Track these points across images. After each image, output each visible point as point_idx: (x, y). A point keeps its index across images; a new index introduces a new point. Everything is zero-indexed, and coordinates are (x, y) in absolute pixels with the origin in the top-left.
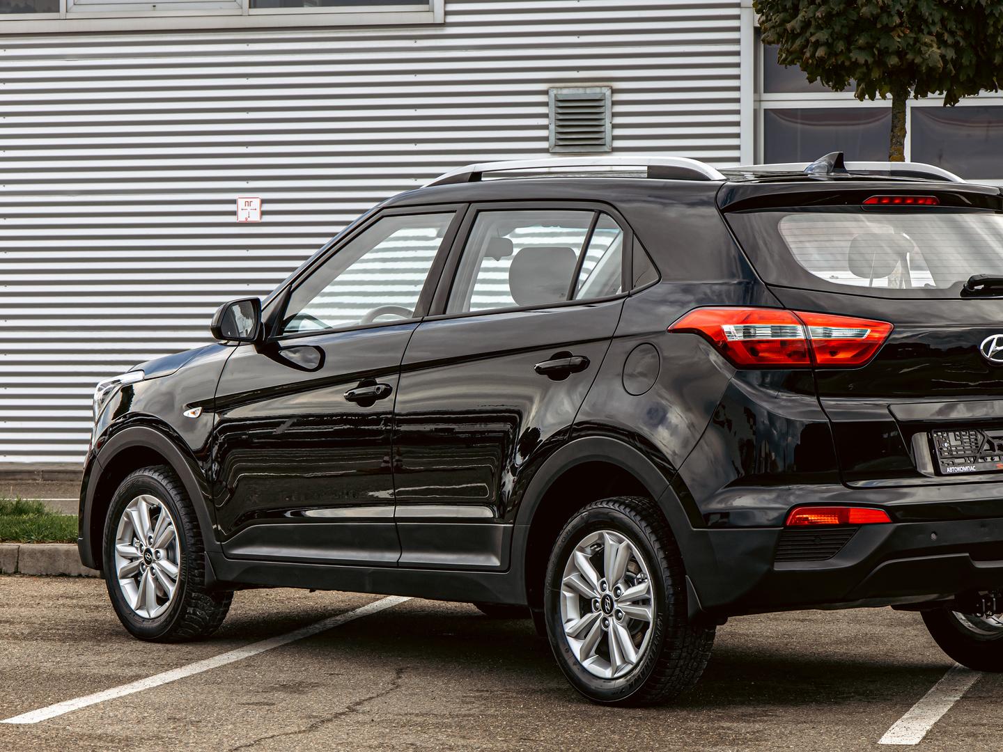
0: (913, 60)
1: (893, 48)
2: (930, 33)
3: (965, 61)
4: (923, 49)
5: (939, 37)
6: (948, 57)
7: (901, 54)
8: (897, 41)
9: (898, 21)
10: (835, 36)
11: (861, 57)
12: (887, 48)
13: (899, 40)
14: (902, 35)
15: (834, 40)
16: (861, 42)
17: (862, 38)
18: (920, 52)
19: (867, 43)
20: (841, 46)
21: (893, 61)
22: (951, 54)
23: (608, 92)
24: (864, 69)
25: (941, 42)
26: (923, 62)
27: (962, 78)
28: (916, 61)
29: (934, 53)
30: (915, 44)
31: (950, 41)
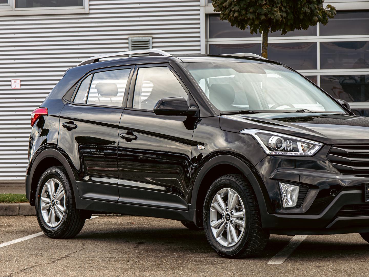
0: (271, 17)
1: (263, 12)
2: (277, 7)
3: (289, 17)
4: (274, 13)
5: (280, 8)
6: (284, 16)
7: (266, 15)
8: (264, 10)
9: (265, 2)
10: (241, 8)
11: (251, 16)
12: (261, 12)
13: (265, 10)
14: (266, 8)
15: (241, 10)
16: (251, 10)
17: (252, 9)
18: (273, 14)
19: (253, 11)
20: (243, 12)
21: (263, 17)
22: (284, 15)
23: (151, 39)
24: (252, 21)
25: (281, 11)
26: (274, 18)
27: (289, 24)
28: (272, 18)
29: (279, 15)
30: (271, 11)
31: (284, 10)
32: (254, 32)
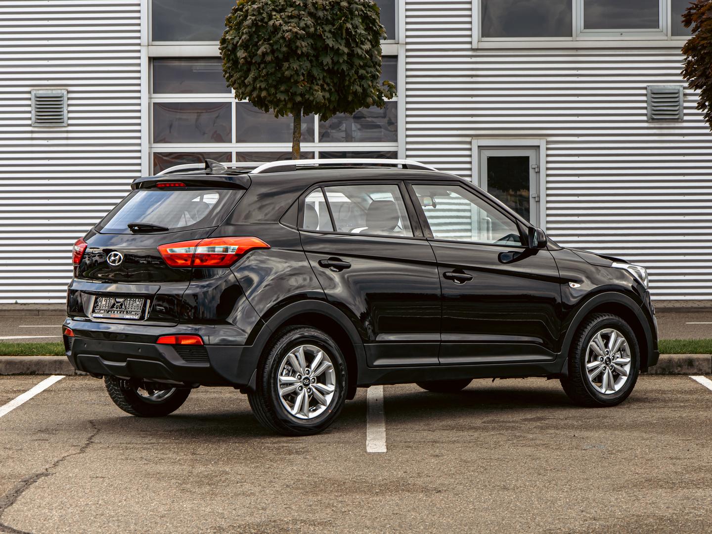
0: (309, 98)
1: (299, 92)
2: (317, 84)
3: (333, 99)
4: (314, 92)
5: (322, 86)
6: (326, 97)
7: (302, 95)
8: (300, 88)
9: (302, 78)
10: (269, 85)
11: (282, 97)
12: (295, 92)
13: (301, 88)
14: (303, 85)
15: (269, 87)
16: (282, 88)
17: (283, 87)
18: (313, 94)
19: (286, 89)
20: (273, 91)
21: (299, 99)
22: (327, 95)
23: (65, 93)
24: (284, 103)
25: (323, 89)
26: (314, 99)
27: (331, 107)
28: (310, 99)
29: (320, 94)
30: (310, 90)
31: (327, 88)
32: (280, 115)
